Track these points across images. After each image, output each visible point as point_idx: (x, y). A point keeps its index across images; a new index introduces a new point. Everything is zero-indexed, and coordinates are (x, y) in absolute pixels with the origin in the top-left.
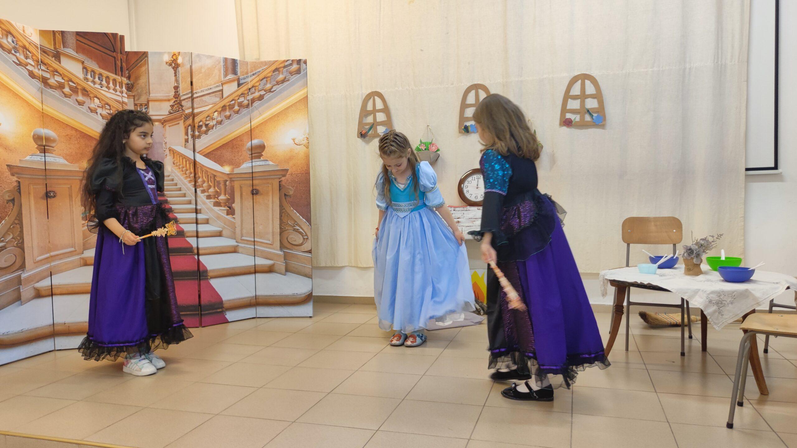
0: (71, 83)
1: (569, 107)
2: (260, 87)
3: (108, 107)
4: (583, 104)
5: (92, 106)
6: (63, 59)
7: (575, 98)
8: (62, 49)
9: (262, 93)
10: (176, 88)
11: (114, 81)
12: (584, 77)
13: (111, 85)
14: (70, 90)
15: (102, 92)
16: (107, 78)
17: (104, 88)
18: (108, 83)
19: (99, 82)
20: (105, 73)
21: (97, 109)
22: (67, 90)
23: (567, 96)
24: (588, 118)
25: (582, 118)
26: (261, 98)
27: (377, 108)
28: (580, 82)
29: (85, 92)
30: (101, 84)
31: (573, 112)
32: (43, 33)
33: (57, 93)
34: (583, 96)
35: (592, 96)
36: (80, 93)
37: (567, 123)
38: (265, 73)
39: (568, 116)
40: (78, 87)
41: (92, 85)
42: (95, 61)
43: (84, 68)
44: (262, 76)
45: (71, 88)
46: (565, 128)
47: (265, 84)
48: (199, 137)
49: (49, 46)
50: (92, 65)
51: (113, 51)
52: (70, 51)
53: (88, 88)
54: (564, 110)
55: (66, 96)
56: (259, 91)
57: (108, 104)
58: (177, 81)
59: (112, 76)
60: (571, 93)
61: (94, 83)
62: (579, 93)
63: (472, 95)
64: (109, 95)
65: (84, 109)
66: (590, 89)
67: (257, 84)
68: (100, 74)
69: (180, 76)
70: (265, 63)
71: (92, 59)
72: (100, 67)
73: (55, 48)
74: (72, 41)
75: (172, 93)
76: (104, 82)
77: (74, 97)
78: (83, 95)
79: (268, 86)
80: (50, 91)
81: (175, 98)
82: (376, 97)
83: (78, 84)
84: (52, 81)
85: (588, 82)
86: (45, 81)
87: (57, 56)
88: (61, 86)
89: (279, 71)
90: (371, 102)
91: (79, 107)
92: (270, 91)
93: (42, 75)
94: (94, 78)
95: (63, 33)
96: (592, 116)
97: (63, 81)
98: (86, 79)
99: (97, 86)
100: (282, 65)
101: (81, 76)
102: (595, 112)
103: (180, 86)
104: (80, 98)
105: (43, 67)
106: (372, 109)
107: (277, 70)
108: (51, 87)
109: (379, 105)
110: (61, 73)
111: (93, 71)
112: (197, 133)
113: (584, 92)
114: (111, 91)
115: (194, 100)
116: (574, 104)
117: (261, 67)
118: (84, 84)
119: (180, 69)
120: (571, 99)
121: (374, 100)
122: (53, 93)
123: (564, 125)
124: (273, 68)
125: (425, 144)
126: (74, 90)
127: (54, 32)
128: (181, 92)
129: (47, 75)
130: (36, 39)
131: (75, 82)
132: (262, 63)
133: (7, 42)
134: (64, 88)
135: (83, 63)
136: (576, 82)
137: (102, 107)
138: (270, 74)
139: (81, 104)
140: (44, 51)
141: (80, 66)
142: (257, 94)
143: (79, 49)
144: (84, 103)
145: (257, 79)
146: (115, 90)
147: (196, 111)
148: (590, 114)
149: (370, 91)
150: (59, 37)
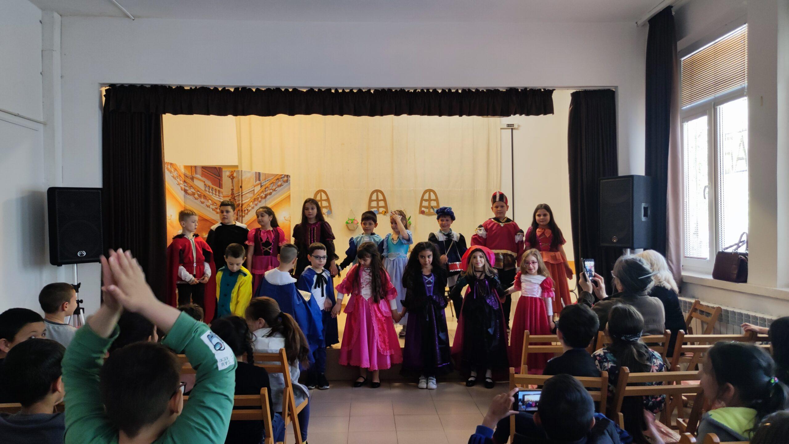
0: (198, 193)
1: (423, 205)
2: (270, 188)
3: (215, 204)
4: (429, 204)
5: (208, 204)
6: (195, 180)
7: (426, 200)
8: (195, 175)
9: (271, 191)
10: (232, 190)
11: (219, 191)
12: (430, 191)
13: (217, 193)
14: (198, 196)
15: (213, 197)
16: (216, 190)
17: (214, 195)
18: (216, 192)
19: (211, 191)
20: (215, 187)
21: (210, 206)
22: (196, 196)
23: (422, 199)
24: (432, 210)
25: (429, 210)
26: (270, 194)
27: (323, 199)
28: (428, 193)
29: (205, 197)
30: (212, 193)
31: (425, 207)
32: (186, 167)
33: (191, 197)
34: (429, 200)
35: (434, 200)
36: (202, 197)
37: (422, 212)
38: (273, 180)
39: (423, 209)
40: (202, 194)
41: (208, 193)
42: (210, 181)
43: (205, 185)
44: (271, 182)
45: (198, 195)
46: (421, 215)
47: (273, 186)
48: (244, 216)
49: (189, 174)
50: (209, 183)
51: (218, 176)
52: (198, 176)
53: (206, 195)
54: (421, 206)
55: (196, 199)
56: (270, 190)
57: (215, 203)
58: (233, 186)
59: (218, 189)
60: (424, 198)
61: (209, 192)
62: (428, 199)
63: (375, 195)
64: (216, 198)
65: (204, 205)
66: (433, 197)
67: (269, 186)
68: (212, 188)
69: (235, 183)
70: (273, 175)
71: (208, 180)
72: (212, 184)
73: (192, 174)
74: (199, 171)
75: (230, 193)
76: (214, 192)
77: (199, 199)
78: (204, 198)
79: (274, 187)
80: (188, 196)
81: (232, 195)
82: (322, 193)
83: (202, 193)
84: (189, 191)
85: (432, 193)
86: (186, 191)
87: (192, 179)
88: (193, 194)
89: (279, 180)
90: (319, 195)
91: (201, 204)
92: (274, 190)
93: (184, 188)
94: (209, 190)
95: (195, 167)
96: (434, 210)
97: (194, 191)
98: (206, 190)
99: (211, 194)
100: (280, 177)
101: (203, 188)
102: (435, 208)
103: (235, 189)
104: (203, 200)
105: (185, 185)
106: (320, 199)
107: (278, 179)
108: (189, 194)
109: (324, 197)
110: (194, 187)
111: (209, 186)
112: (243, 214)
113: (430, 197)
114: (217, 196)
115: (243, 196)
116: (425, 204)
117: (271, 177)
118: (204, 193)
119: (235, 180)
120: (425, 201)
121: (321, 194)
122: (190, 197)
123: (421, 214)
124: (276, 178)
125: (351, 220)
126: (200, 196)
127: (191, 167)
128: (235, 192)
129: (187, 188)
130: (183, 170)
131: (200, 191)
132: (271, 174)
133: (175, 174)
134: (195, 195)
135: (204, 182)
136: (427, 192)
137: (213, 205)
138: (274, 182)
139: (202, 203)
140: (186, 176)
141: (203, 184)
142: (269, 192)
143: (203, 175)
144: (204, 202)
145: (269, 183)
146: (219, 196)
147: (243, 202)
148: (433, 209)
149: (319, 189)
150: (193, 169)
